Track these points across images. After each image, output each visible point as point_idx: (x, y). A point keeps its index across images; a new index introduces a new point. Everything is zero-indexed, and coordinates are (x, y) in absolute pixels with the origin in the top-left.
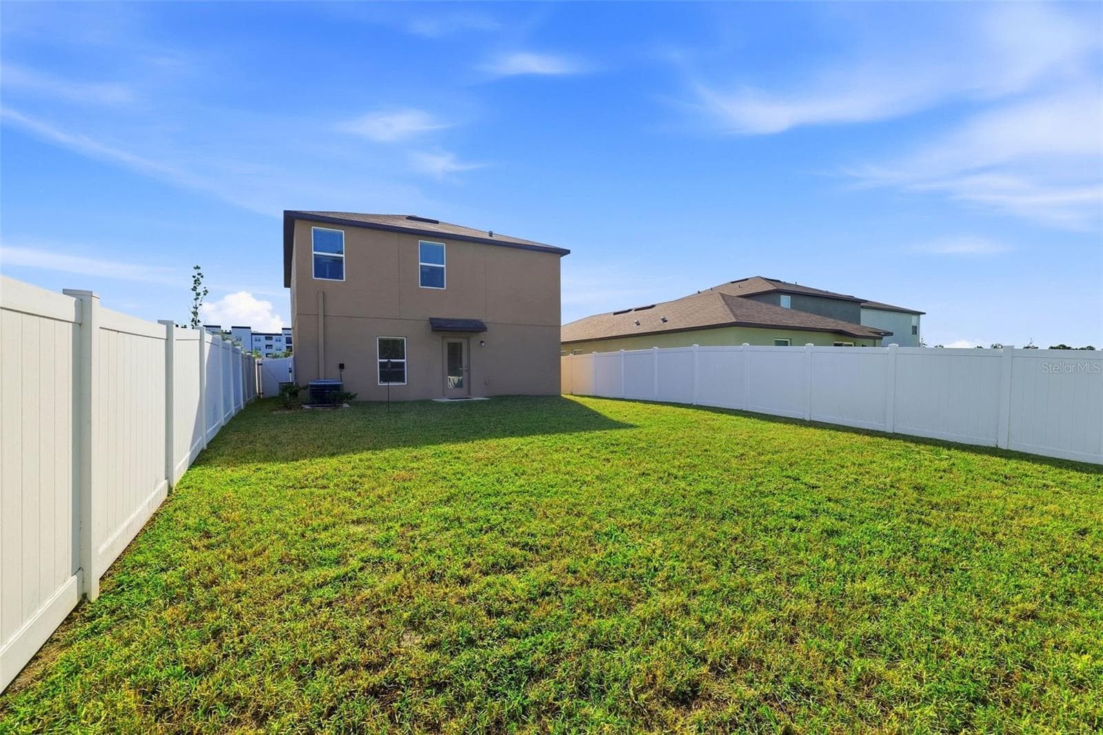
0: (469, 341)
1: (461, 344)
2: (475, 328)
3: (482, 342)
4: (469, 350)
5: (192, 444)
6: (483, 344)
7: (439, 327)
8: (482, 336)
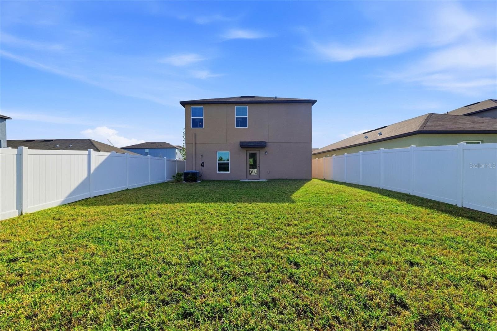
0: (259, 152)
1: (256, 153)
2: (262, 145)
3: (266, 152)
4: (259, 156)
5: (69, 196)
6: (266, 153)
7: (244, 146)
8: (266, 149)
